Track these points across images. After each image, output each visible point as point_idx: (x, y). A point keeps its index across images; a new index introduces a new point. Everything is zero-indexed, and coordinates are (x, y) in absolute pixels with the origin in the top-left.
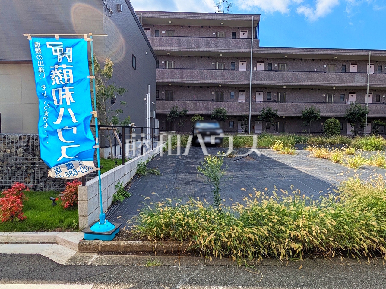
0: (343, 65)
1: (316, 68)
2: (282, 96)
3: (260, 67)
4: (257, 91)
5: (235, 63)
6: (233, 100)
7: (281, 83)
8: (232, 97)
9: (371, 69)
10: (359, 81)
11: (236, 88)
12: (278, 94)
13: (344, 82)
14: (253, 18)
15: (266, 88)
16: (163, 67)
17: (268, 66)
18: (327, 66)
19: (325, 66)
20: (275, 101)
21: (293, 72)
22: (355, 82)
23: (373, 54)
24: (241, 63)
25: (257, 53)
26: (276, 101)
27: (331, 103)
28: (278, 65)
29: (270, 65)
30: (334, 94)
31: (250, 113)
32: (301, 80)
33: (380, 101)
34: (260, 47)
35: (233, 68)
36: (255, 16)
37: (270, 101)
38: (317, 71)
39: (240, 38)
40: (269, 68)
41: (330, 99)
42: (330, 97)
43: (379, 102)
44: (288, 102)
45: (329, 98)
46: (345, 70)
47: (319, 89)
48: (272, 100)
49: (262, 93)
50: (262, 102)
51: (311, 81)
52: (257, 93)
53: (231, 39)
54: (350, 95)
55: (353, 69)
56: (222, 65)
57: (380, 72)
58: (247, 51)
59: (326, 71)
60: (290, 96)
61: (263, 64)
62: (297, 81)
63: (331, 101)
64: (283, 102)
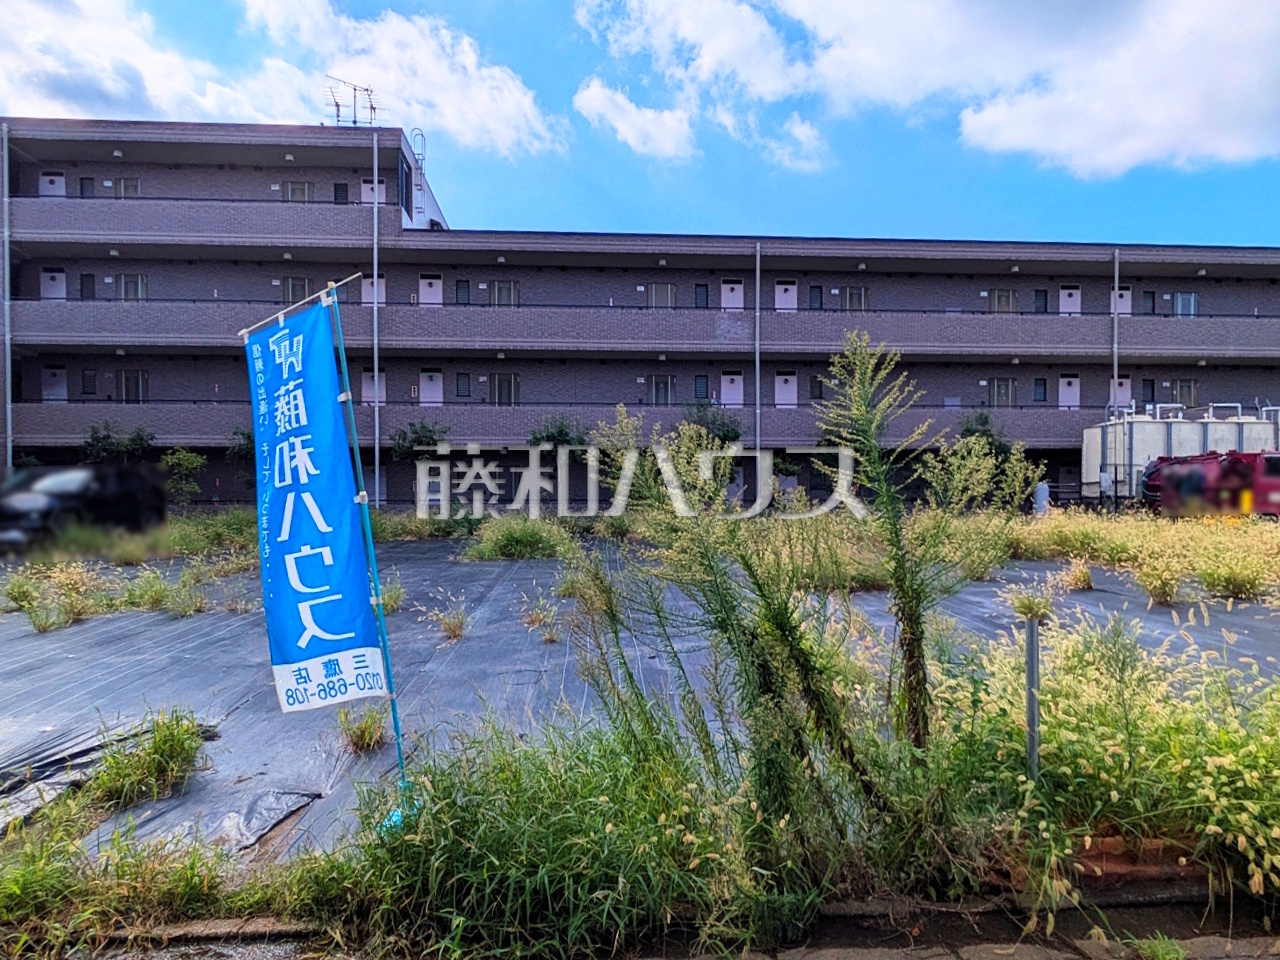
0: (697, 285)
1: (613, 296)
2: (505, 385)
3: (431, 294)
4: (423, 370)
9: (785, 298)
10: (730, 335)
12: (489, 376)
13: (681, 337)
14: (375, 138)
15: (449, 360)
16: (107, 296)
17: (454, 288)
18: (646, 289)
19: (641, 288)
20: (483, 402)
22: (715, 337)
25: (394, 249)
26: (488, 400)
27: (666, 404)
28: (489, 286)
29: (463, 286)
30: (673, 376)
31: (378, 441)
32: (543, 333)
34: (406, 230)
37: (468, 400)
38: (617, 304)
39: (361, 202)
40: (461, 296)
41: (662, 392)
42: (663, 386)
44: (525, 404)
45: (657, 390)
46: (706, 301)
48: (474, 397)
49: (439, 377)
50: (440, 405)
52: (420, 375)
53: (333, 206)
54: (723, 379)
55: (732, 297)
57: (817, 305)
58: (361, 242)
59: (644, 304)
60: (529, 384)
61: (438, 284)
63: (666, 398)
64: (509, 404)
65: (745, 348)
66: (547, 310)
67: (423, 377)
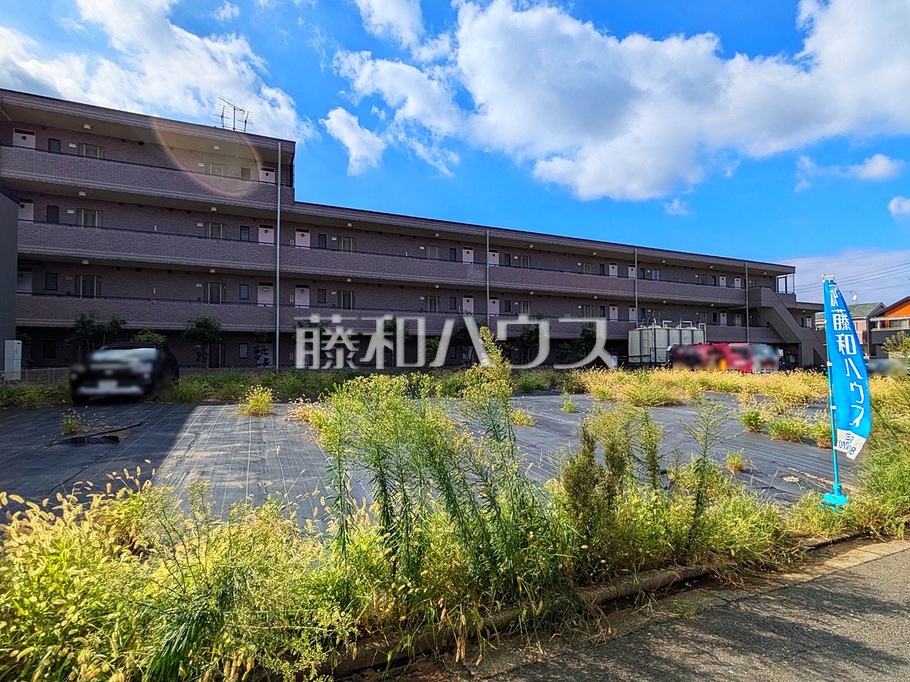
0: (451, 249)
1: (407, 251)
2: (347, 298)
3: (303, 241)
4: (298, 286)
5: (248, 227)
6: (245, 301)
7: (340, 272)
8: (244, 295)
9: (493, 259)
10: (474, 277)
11: (251, 277)
12: (339, 292)
14: (280, 145)
15: (314, 281)
16: (69, 223)
17: (317, 238)
18: (425, 248)
19: (422, 248)
20: (334, 306)
21: (362, 254)
22: (467, 278)
23: (493, 235)
24: (261, 230)
25: (289, 213)
26: (336, 306)
27: (435, 312)
28: (338, 239)
29: (323, 238)
30: (439, 297)
31: (278, 329)
33: (510, 311)
34: (297, 202)
35: (245, 237)
36: (285, 143)
37: (325, 305)
38: (409, 255)
39: (259, 181)
40: (321, 243)
41: (433, 305)
42: (433, 301)
43: (510, 313)
44: (358, 309)
45: (430, 305)
46: (455, 258)
47: (414, 288)
48: (329, 303)
49: (307, 291)
50: (307, 307)
51: (395, 273)
52: (296, 289)
54: (465, 300)
55: (468, 256)
56: (219, 228)
57: (508, 264)
58: (270, 206)
59: (424, 257)
60: (361, 297)
61: (308, 235)
62: (370, 269)
63: (435, 309)
64: (349, 309)
65: (481, 284)
66: (380, 256)
67: (297, 290)
